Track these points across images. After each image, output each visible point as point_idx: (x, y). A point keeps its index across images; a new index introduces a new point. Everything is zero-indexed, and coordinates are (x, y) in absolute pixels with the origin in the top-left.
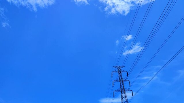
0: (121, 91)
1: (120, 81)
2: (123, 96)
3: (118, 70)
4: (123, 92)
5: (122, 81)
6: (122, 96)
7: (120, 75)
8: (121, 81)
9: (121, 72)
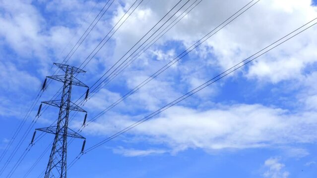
0: (57, 134)
1: (61, 107)
2: (57, 148)
3: (67, 75)
4: (60, 137)
5: (68, 109)
6: (54, 148)
7: (66, 90)
8: (65, 107)
9: (70, 84)
